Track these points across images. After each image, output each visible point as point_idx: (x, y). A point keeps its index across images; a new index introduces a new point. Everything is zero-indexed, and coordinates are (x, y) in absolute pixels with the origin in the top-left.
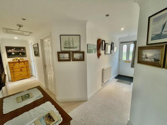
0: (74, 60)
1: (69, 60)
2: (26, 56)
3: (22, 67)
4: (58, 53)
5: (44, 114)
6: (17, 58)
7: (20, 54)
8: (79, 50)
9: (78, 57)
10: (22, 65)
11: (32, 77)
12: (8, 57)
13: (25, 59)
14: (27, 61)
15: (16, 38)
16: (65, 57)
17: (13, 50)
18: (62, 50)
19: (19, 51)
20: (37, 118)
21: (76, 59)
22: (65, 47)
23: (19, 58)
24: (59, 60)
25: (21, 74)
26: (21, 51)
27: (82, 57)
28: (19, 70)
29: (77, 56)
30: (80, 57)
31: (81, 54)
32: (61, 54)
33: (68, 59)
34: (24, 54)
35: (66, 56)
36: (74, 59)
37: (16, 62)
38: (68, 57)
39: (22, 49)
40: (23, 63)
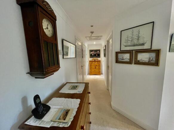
0: (138, 63)
1: (130, 63)
2: (100, 57)
3: (96, 65)
4: (117, 53)
5: (68, 108)
6: (94, 58)
7: (97, 55)
8: (150, 48)
9: (145, 60)
10: (96, 63)
11: (102, 75)
12: (90, 57)
13: (99, 59)
14: (100, 61)
15: (95, 43)
16: (124, 58)
17: (93, 52)
18: (121, 50)
19: (96, 53)
20: (62, 107)
21: (141, 61)
22: (126, 45)
23: (95, 58)
24: (117, 61)
25: (95, 71)
26: (97, 53)
27: (154, 60)
28: (94, 67)
29: (143, 57)
30: (150, 59)
31: (153, 55)
32: (119, 55)
33: (129, 60)
34: (99, 55)
35: (127, 57)
36: (138, 61)
37: (93, 61)
38: (129, 58)
39: (98, 51)
40: (97, 62)
